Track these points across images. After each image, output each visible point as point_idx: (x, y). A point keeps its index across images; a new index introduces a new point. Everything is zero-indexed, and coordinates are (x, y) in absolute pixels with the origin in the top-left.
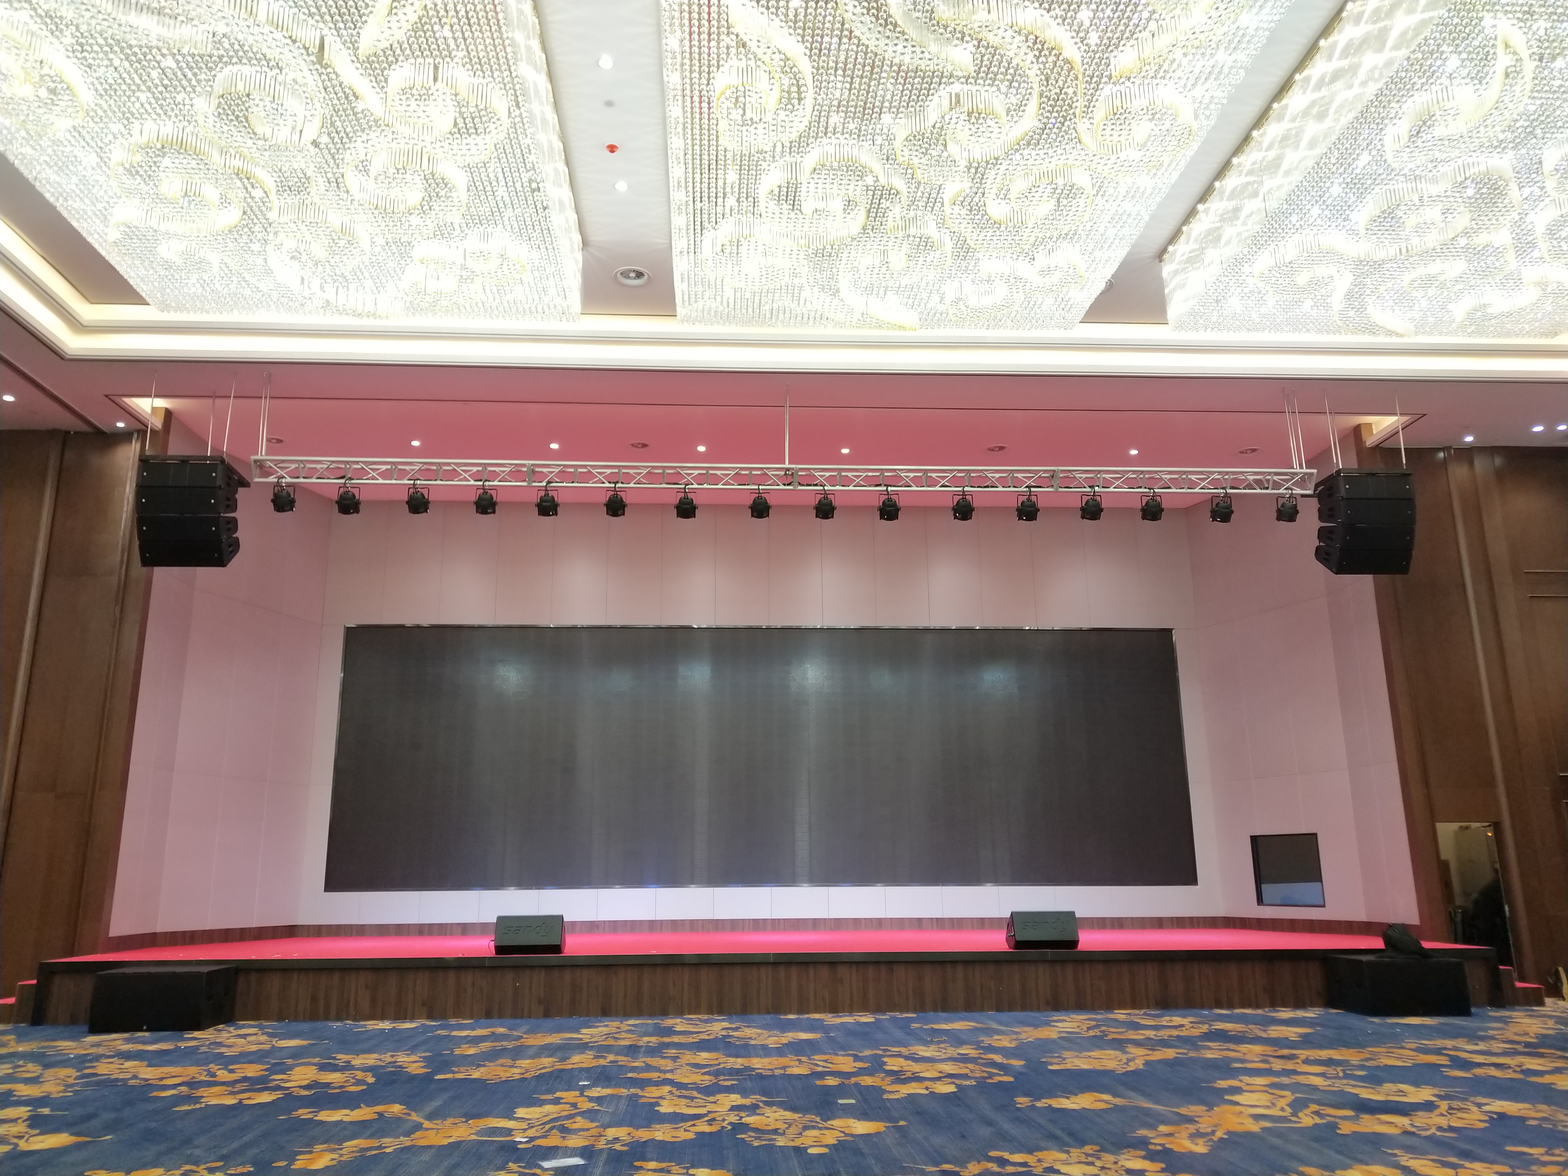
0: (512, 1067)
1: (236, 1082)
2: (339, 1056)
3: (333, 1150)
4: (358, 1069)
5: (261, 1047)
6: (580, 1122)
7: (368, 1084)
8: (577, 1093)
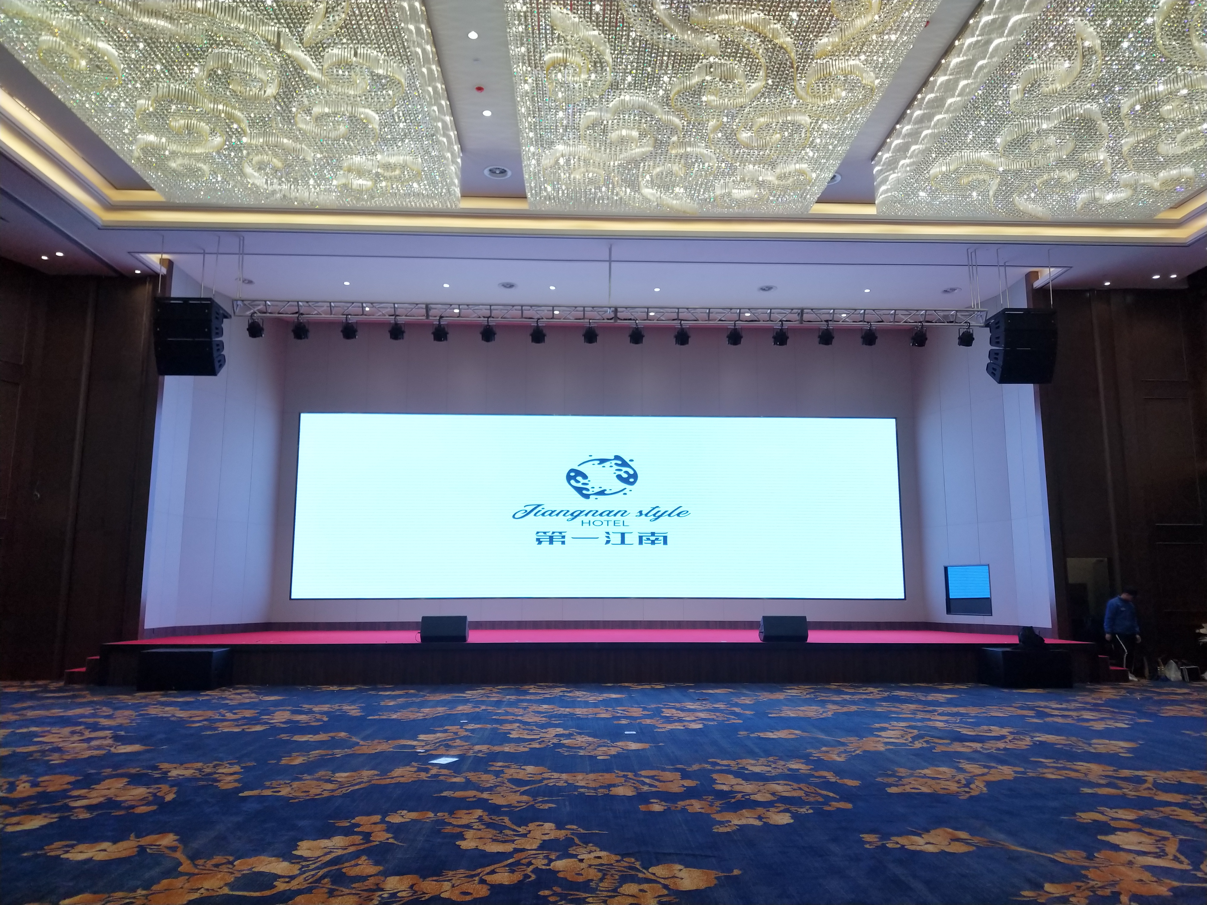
0: (418, 712)
1: (239, 719)
2: (304, 706)
3: (304, 756)
4: (316, 713)
5: (252, 700)
6: (458, 742)
7: (324, 721)
8: (459, 727)
